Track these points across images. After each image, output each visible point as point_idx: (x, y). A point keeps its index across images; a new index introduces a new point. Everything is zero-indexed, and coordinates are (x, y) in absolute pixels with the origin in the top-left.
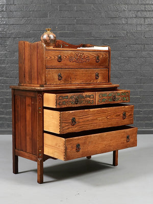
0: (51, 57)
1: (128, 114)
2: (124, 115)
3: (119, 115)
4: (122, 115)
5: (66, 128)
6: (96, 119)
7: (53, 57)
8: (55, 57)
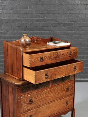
0: (35, 60)
1: (70, 88)
2: (68, 89)
3: (64, 90)
4: (66, 90)
5: (26, 107)
6: (48, 96)
7: (36, 59)
8: (38, 59)
